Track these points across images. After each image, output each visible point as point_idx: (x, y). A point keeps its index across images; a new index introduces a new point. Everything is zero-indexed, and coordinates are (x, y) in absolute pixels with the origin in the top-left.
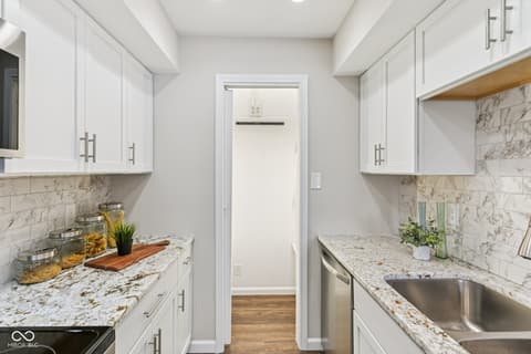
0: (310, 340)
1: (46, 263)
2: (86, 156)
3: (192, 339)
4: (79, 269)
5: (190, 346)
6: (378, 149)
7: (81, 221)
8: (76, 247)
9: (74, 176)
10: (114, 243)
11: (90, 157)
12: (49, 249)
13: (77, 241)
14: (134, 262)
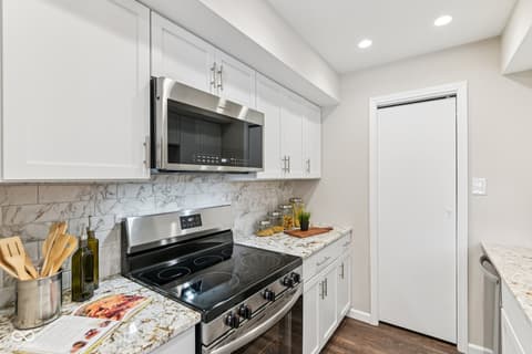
1: (266, 227)
2: (285, 169)
3: (351, 307)
4: (281, 234)
5: (349, 311)
7: (280, 209)
8: (278, 222)
9: (276, 180)
10: (298, 223)
11: (287, 169)
12: (267, 220)
13: (279, 219)
14: (311, 235)
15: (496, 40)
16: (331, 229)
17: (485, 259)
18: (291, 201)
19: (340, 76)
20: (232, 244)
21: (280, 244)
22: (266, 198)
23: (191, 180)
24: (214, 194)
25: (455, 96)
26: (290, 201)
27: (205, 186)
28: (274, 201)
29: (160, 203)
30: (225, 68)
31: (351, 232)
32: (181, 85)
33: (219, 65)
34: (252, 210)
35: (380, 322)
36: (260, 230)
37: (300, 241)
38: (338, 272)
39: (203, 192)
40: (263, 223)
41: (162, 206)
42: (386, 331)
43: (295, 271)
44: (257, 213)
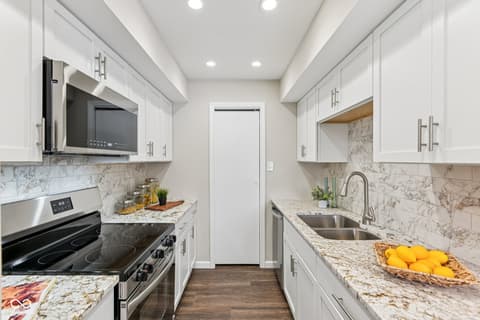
0: (268, 262)
1: (129, 206)
3: (196, 260)
4: (142, 210)
5: (195, 264)
6: (303, 148)
7: (138, 188)
8: (138, 200)
10: (157, 199)
11: (151, 153)
12: (129, 199)
13: (139, 197)
14: (169, 208)
15: (278, 82)
16: (183, 202)
17: (275, 208)
18: (148, 181)
19: (189, 81)
20: (100, 224)
21: (147, 218)
22: (125, 179)
23: (56, 162)
24: (79, 177)
25: (258, 110)
26: (146, 180)
27: (70, 169)
28: (132, 183)
29: (22, 188)
30: (108, 59)
31: (196, 202)
32: (81, 73)
33: (103, 55)
34: (114, 190)
35: (217, 265)
36: (124, 208)
37: (164, 213)
38: (190, 234)
39: (67, 176)
40: (127, 202)
41: (25, 192)
42: (220, 270)
43: (172, 234)
44: (118, 194)
